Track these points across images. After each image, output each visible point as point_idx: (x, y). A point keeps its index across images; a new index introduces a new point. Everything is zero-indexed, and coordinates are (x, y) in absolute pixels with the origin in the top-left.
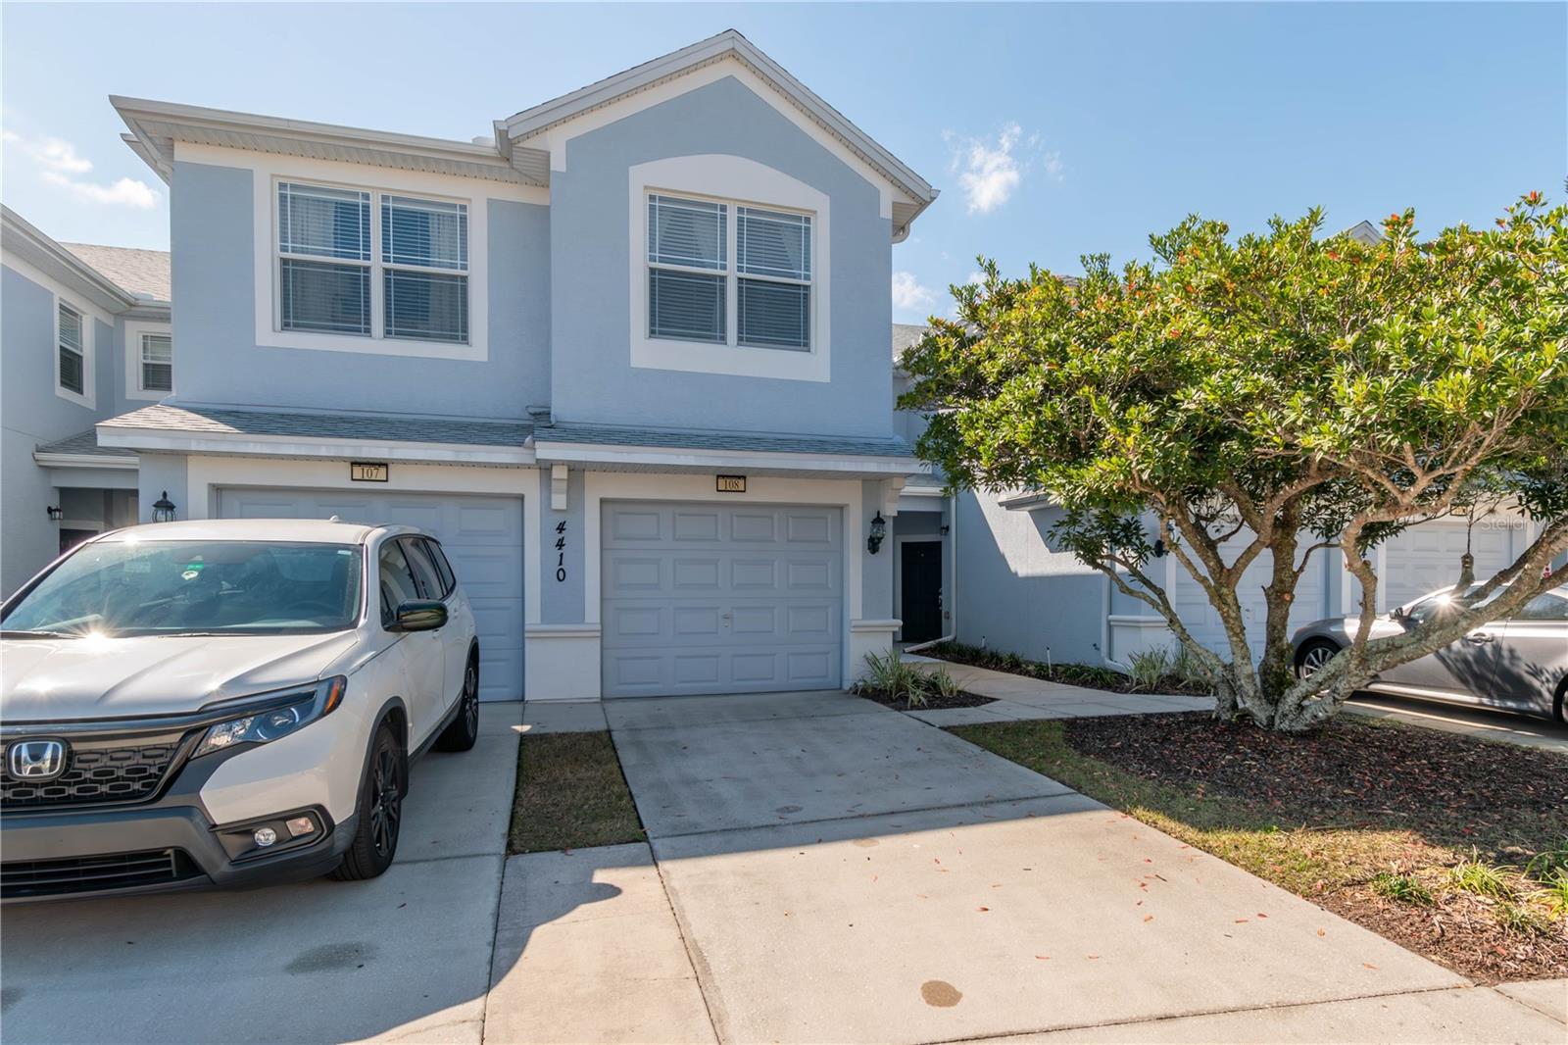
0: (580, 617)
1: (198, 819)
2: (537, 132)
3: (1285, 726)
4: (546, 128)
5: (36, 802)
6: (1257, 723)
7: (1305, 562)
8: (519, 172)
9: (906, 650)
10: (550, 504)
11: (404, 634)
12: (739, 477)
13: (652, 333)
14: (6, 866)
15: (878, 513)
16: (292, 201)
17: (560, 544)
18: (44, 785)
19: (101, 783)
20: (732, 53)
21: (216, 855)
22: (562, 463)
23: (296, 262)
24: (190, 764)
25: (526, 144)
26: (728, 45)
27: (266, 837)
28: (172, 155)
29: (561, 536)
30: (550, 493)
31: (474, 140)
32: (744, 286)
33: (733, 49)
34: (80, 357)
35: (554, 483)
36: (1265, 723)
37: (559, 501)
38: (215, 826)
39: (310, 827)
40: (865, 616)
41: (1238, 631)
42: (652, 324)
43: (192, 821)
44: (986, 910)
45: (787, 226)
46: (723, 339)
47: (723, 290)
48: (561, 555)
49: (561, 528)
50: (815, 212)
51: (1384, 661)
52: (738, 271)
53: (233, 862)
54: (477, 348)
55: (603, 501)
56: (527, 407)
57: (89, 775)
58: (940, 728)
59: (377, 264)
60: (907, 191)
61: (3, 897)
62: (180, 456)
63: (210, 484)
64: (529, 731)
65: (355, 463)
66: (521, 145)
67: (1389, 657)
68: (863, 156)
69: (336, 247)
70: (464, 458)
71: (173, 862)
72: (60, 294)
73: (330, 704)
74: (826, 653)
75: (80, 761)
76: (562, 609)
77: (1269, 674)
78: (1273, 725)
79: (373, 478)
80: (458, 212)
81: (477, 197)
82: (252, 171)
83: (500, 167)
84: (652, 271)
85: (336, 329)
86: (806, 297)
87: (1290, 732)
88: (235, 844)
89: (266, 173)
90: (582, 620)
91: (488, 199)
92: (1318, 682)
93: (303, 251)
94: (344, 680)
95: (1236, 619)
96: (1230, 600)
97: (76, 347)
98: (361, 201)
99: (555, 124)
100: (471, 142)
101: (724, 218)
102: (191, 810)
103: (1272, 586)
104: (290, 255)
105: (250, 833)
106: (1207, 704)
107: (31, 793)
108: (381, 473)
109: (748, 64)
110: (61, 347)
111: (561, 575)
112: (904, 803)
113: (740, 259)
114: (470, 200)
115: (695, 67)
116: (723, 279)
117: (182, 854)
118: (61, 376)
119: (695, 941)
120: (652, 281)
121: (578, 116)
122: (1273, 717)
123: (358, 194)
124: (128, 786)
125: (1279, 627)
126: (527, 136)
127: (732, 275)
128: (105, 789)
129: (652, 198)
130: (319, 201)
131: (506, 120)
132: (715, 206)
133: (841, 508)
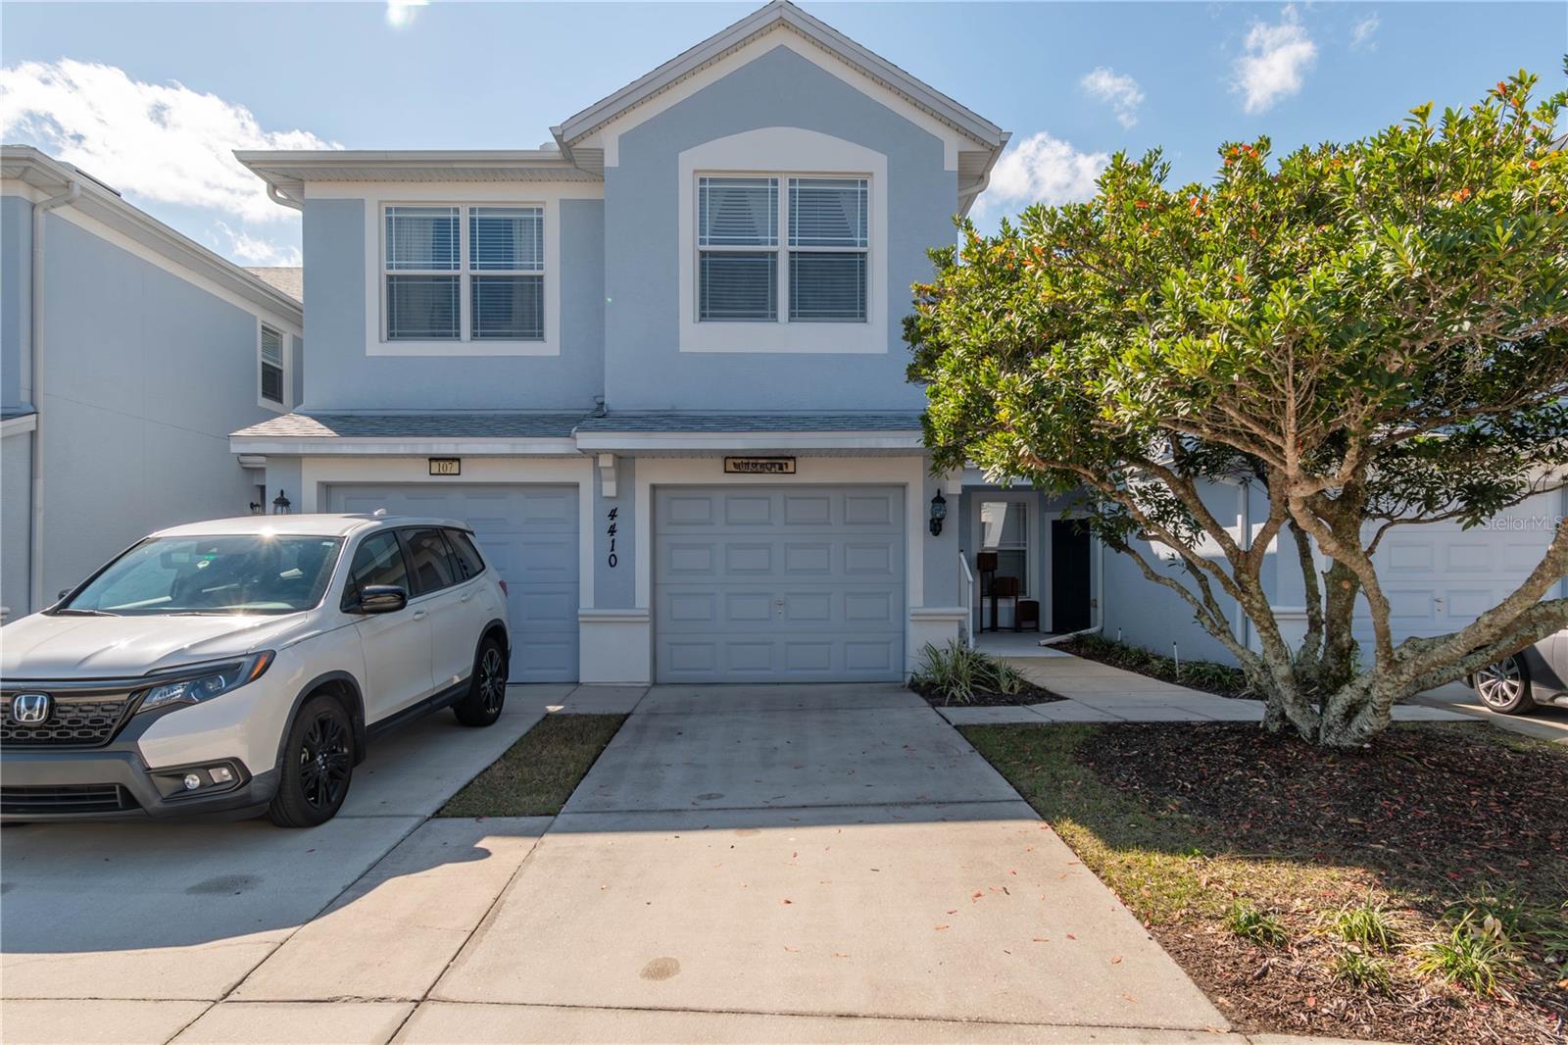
0: (629, 600)
1: (135, 762)
2: (591, 131)
3: (1331, 740)
4: (599, 127)
5: (31, 741)
6: (1303, 736)
7: (1376, 542)
8: (585, 170)
9: (1042, 642)
10: (601, 492)
11: (369, 616)
12: (788, 458)
13: (703, 317)
14: (5, 789)
15: (939, 491)
16: (397, 221)
17: (612, 531)
18: (36, 729)
19: (95, 728)
20: (780, 21)
21: (149, 793)
22: (606, 451)
23: (400, 278)
24: (134, 718)
25: (582, 145)
26: (775, 15)
27: (193, 781)
28: (303, 193)
29: (612, 523)
30: (601, 481)
31: (541, 146)
32: (797, 259)
33: (781, 18)
34: (281, 371)
35: (602, 471)
36: (1309, 736)
37: (609, 488)
38: (150, 769)
39: (230, 778)
40: (927, 603)
41: (1267, 625)
42: (703, 307)
43: (129, 763)
44: (789, 902)
45: (845, 192)
46: (774, 317)
47: (775, 265)
48: (613, 541)
49: (613, 515)
50: (871, 174)
51: (1416, 664)
52: (790, 244)
53: (165, 800)
54: (550, 345)
55: (654, 488)
56: (595, 397)
57: (65, 723)
58: (956, 727)
59: (465, 272)
60: (975, 138)
61: (2, 812)
62: (297, 458)
63: (319, 483)
64: (559, 711)
65: (433, 459)
66: (577, 146)
67: (1421, 660)
68: (923, 108)
69: (434, 260)
70: (519, 450)
71: (118, 796)
72: (262, 317)
73: (256, 672)
74: (888, 643)
75: (60, 712)
76: (612, 595)
77: (1326, 678)
78: (1318, 738)
79: (448, 472)
80: (535, 216)
81: (550, 199)
82: (363, 200)
83: (565, 169)
84: (703, 254)
85: (434, 335)
86: (863, 264)
87: (1338, 748)
88: (167, 785)
89: (375, 199)
90: (632, 605)
91: (561, 200)
92: (1363, 689)
93: (407, 267)
94: (274, 654)
95: (1261, 610)
96: (1252, 588)
97: (278, 363)
98: (452, 216)
99: (607, 121)
100: (538, 149)
101: (775, 192)
102: (133, 755)
103: (1330, 572)
104: (394, 272)
105: (182, 777)
106: (1252, 711)
107: (27, 735)
108: (454, 467)
109: (797, 31)
110: (263, 363)
111: (613, 561)
112: (827, 798)
113: (792, 232)
114: (545, 203)
115: (744, 42)
116: (774, 254)
117: (124, 790)
118: (263, 388)
119: (504, 901)
120: (703, 264)
121: (630, 110)
122: (1318, 729)
123: (449, 209)
124: (91, 733)
125: (1338, 621)
126: (582, 137)
127: (783, 249)
128: (75, 734)
129: (702, 181)
130: (419, 219)
131: (561, 126)
132: (765, 181)
133: (903, 487)
